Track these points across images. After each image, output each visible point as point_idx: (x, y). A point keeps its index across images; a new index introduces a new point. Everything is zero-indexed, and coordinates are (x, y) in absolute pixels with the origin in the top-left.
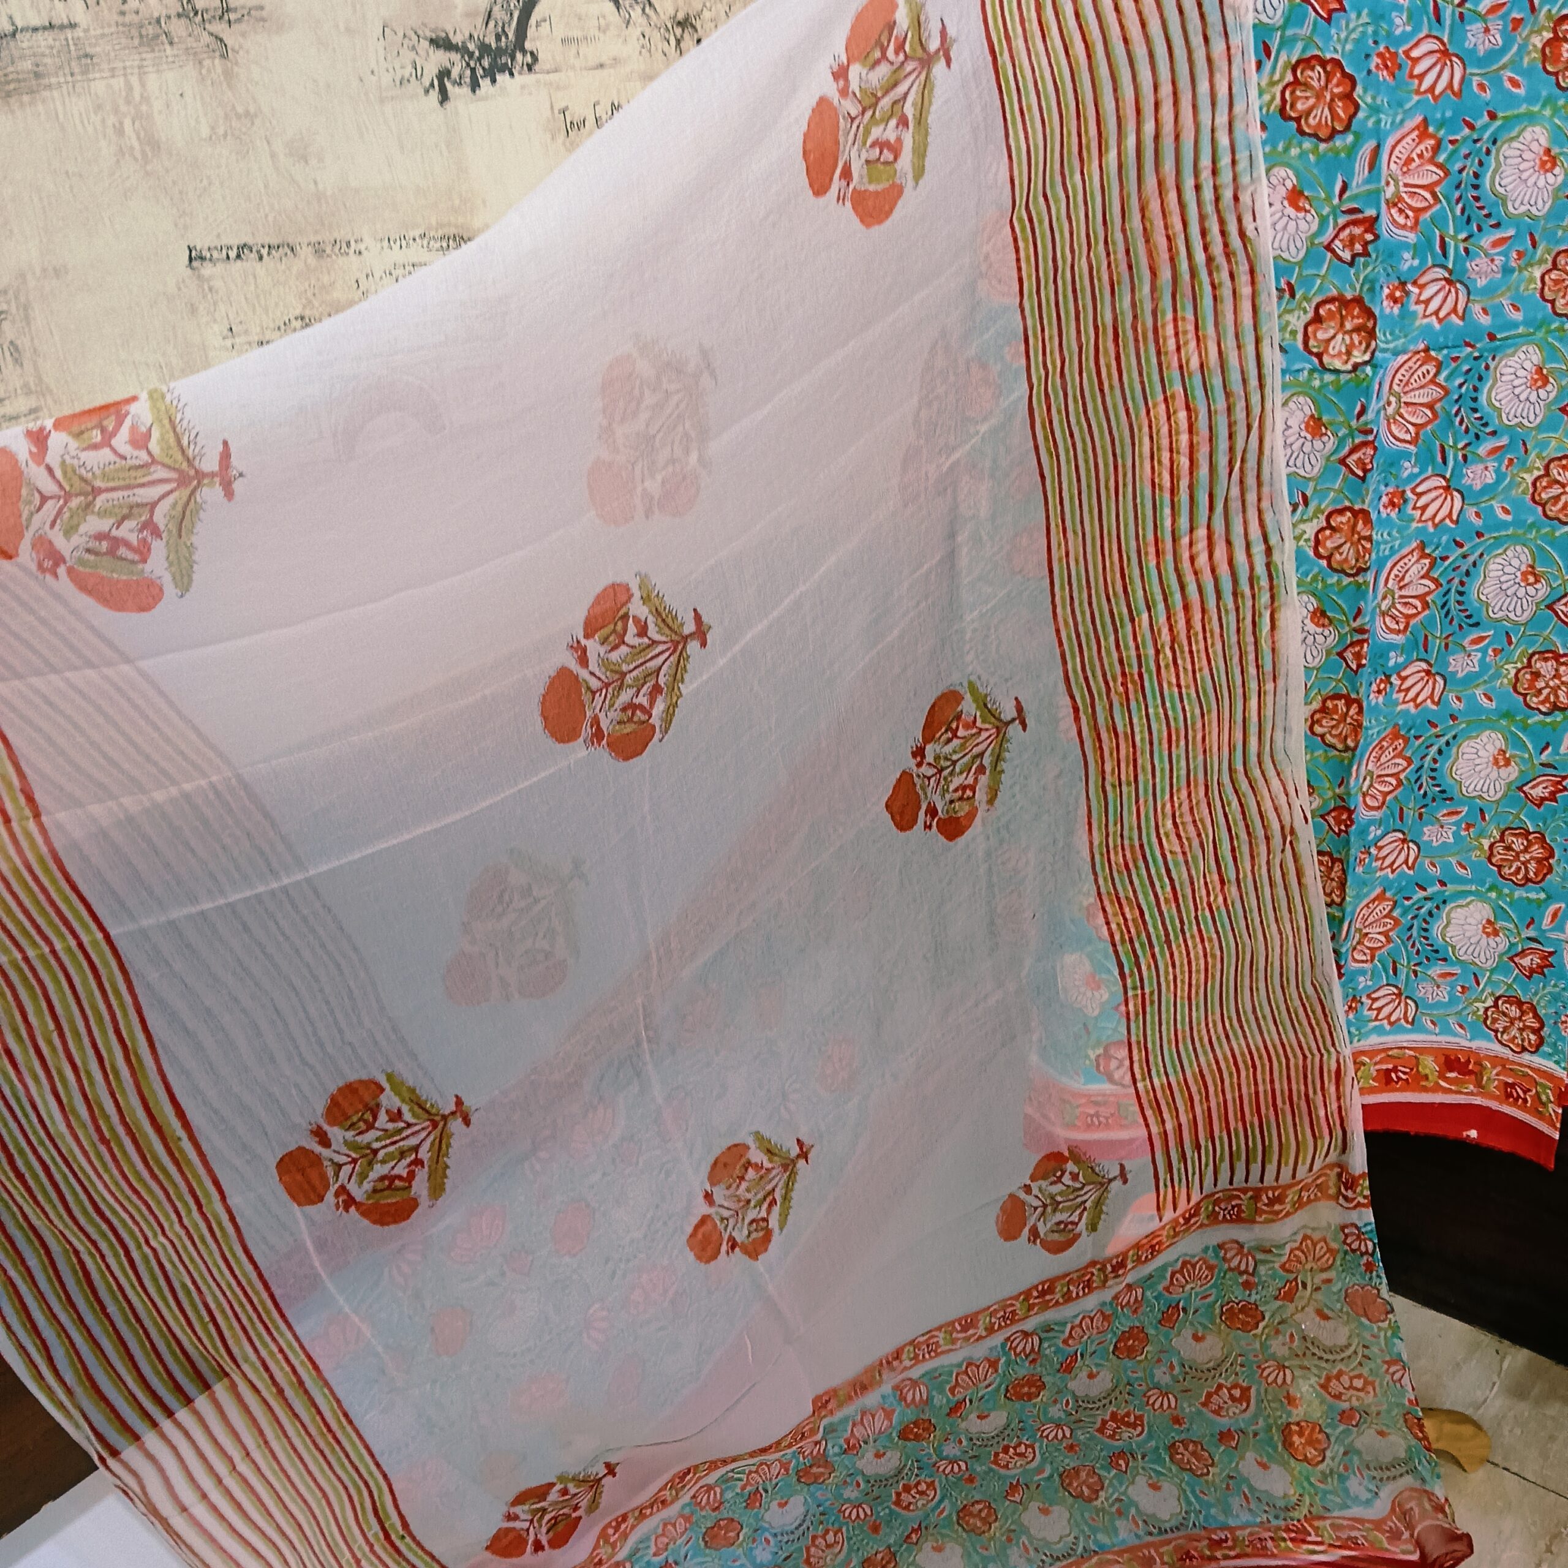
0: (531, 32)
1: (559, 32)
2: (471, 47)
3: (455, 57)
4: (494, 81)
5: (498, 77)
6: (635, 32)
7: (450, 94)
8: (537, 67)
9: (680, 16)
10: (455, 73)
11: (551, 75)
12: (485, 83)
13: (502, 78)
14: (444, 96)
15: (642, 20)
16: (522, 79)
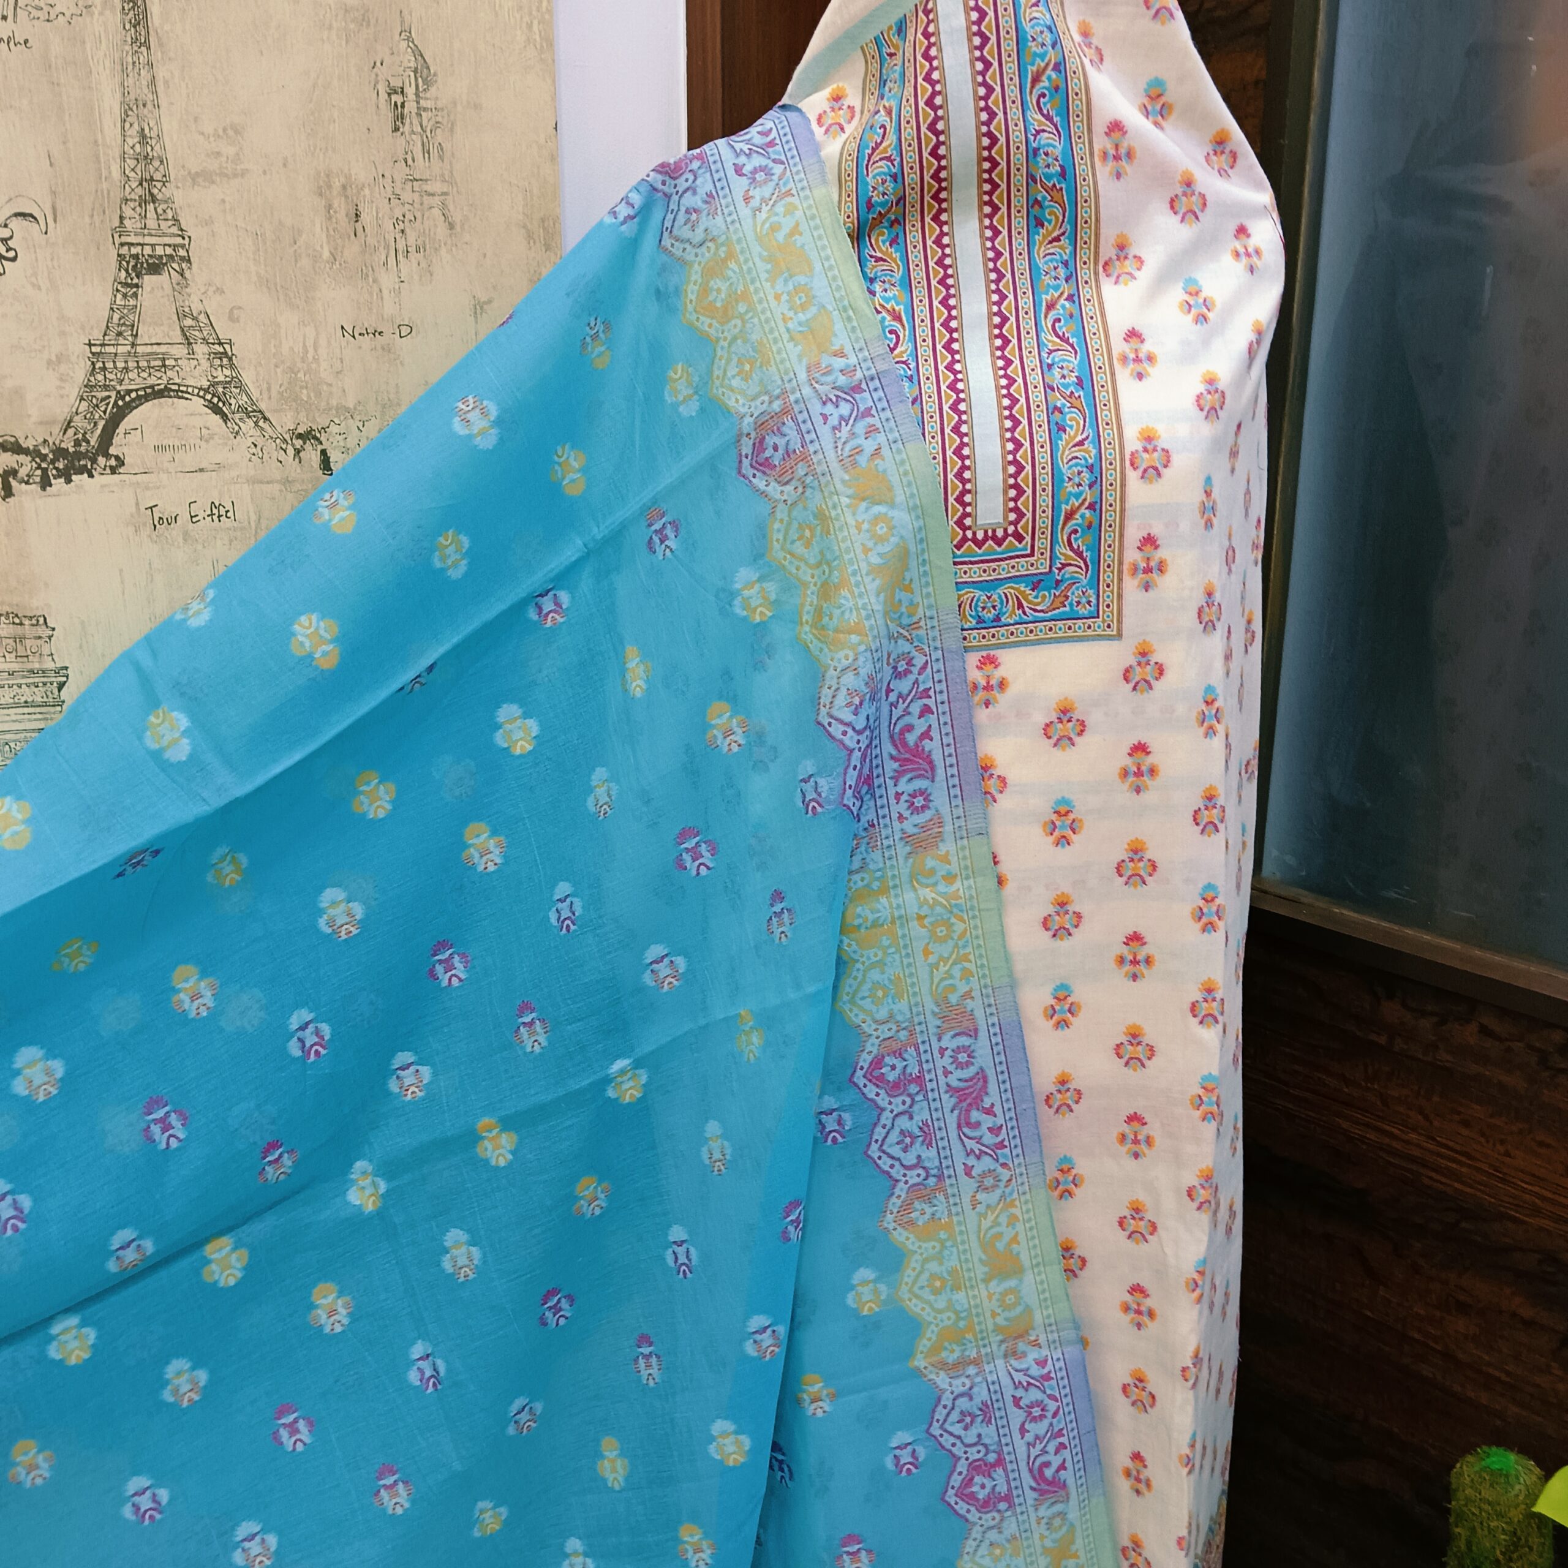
0: (118, 438)
1: (152, 440)
2: (45, 451)
3: (22, 458)
4: (69, 481)
5: (74, 477)
6: (243, 442)
7: (14, 491)
8: (121, 471)
9: (301, 430)
10: (23, 473)
11: (139, 478)
12: (58, 484)
13: (79, 478)
14: (7, 493)
15: (254, 432)
16: (102, 479)
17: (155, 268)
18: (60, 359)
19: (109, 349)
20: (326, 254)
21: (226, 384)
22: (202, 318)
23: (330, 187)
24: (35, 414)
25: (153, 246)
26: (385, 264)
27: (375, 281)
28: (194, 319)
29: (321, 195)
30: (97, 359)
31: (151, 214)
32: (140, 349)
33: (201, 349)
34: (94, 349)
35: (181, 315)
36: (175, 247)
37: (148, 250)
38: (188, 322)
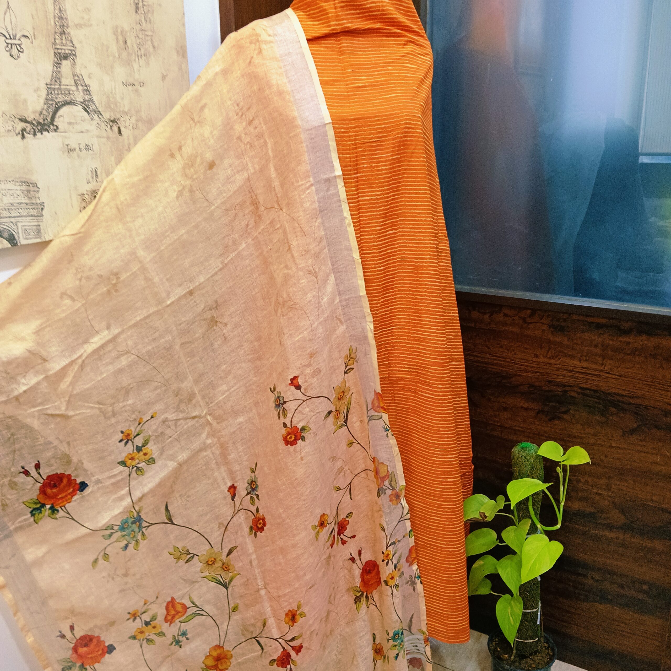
0: (56, 119)
1: (67, 120)
2: (34, 122)
3: (28, 125)
4: (42, 134)
5: (44, 133)
6: (94, 122)
7: (25, 137)
8: (58, 131)
9: (112, 119)
10: (28, 130)
11: (63, 134)
12: (39, 134)
13: (45, 133)
14: (23, 137)
15: (98, 119)
16: (52, 134)
17: (66, 58)
18: (38, 89)
19: (53, 86)
20: (117, 56)
21: (88, 101)
22: (81, 77)
23: (117, 31)
24: (31, 109)
25: (65, 50)
26: (135, 60)
27: (132, 66)
28: (78, 77)
29: (114, 34)
30: (49, 89)
31: (64, 38)
32: (62, 87)
33: (80, 88)
34: (49, 86)
35: (74, 75)
36: (71, 50)
37: (63, 51)
38: (76, 78)
